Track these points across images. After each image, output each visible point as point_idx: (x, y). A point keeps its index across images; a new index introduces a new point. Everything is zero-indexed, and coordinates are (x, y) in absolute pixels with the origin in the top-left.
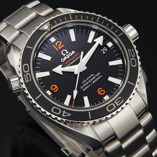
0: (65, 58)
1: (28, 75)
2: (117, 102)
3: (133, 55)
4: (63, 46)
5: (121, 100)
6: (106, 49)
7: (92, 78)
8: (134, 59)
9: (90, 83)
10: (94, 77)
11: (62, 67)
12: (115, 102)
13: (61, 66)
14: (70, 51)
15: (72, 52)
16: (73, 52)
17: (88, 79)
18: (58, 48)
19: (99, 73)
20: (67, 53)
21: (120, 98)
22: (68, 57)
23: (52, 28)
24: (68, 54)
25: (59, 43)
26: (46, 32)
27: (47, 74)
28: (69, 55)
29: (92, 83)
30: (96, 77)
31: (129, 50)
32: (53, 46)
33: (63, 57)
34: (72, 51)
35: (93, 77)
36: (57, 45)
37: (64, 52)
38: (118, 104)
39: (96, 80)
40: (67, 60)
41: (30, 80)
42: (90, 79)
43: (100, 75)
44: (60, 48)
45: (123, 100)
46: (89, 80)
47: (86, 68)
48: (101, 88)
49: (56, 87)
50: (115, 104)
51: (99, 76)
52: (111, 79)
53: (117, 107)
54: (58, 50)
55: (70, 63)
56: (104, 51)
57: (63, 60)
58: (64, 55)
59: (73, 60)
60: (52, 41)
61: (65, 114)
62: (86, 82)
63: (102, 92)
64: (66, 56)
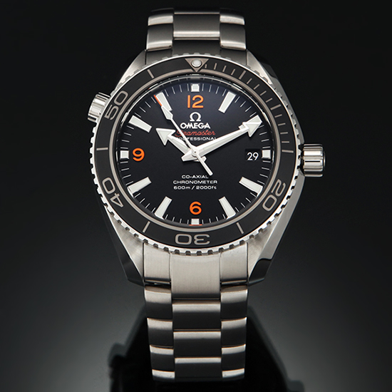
0: (190, 125)
1: (115, 110)
2: (198, 238)
3: (279, 193)
4: (202, 107)
5: (206, 239)
6: (256, 157)
7: (200, 180)
8: (276, 200)
9: (191, 185)
10: (204, 182)
11: (173, 135)
12: (196, 237)
13: (173, 131)
14: (204, 121)
15: (205, 124)
16: (207, 126)
17: (194, 177)
18: (191, 105)
19: (216, 182)
20: (198, 120)
21: (208, 236)
22: (195, 128)
23: (202, 71)
24: (199, 122)
25: (200, 99)
26: (191, 70)
27: (147, 128)
28: (199, 126)
29: (195, 187)
30: (207, 185)
31: (279, 181)
32: (189, 96)
33: (188, 121)
34: (207, 124)
35: (203, 179)
36: (194, 99)
38: (198, 242)
39: (204, 188)
40: (190, 130)
41: (112, 119)
42: (198, 179)
43: (214, 185)
44: (194, 106)
45: (208, 242)
46: (194, 179)
48: (200, 204)
49: (142, 154)
50: (193, 240)
51: (211, 185)
52: (224, 202)
53: (193, 246)
54: (189, 107)
55: (190, 137)
56: (252, 157)
57: (183, 126)
58: (192, 120)
59: (197, 136)
60: (193, 90)
61: (116, 200)
62: (189, 180)
63: (196, 210)
64: (193, 123)
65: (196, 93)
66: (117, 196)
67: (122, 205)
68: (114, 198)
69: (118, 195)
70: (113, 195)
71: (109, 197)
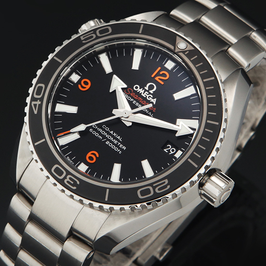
0: (141, 91)
1: (92, 37)
2: (70, 178)
4: (163, 83)
5: (75, 184)
6: (172, 153)
7: (115, 138)
9: (104, 137)
10: (116, 142)
11: (122, 89)
12: (69, 176)
13: (125, 86)
14: (155, 95)
15: (153, 98)
16: (154, 101)
17: (112, 132)
18: (156, 76)
19: (124, 148)
20: (151, 92)
21: (78, 183)
22: (144, 95)
24: (150, 93)
25: (166, 76)
26: (172, 47)
27: (108, 68)
28: (148, 96)
29: (106, 141)
30: (116, 145)
31: (166, 181)
32: (159, 68)
33: (142, 87)
34: (155, 99)
35: (117, 139)
36: (161, 73)
37: (151, 87)
38: (68, 182)
39: (112, 146)
40: (139, 94)
41: (84, 42)
42: (113, 136)
43: (121, 149)
44: (157, 78)
45: (75, 188)
46: (110, 134)
47: (129, 124)
48: (98, 156)
49: (88, 87)
50: (65, 178)
51: (119, 148)
52: (117, 168)
53: (61, 182)
54: (153, 76)
55: (135, 100)
56: (169, 150)
57: (137, 88)
58: (147, 88)
59: (140, 103)
60: (166, 66)
61: (35, 105)
62: (106, 132)
63: (91, 158)
64: (146, 90)
65: (166, 70)
66: (38, 103)
67: (36, 112)
68: (35, 103)
69: (40, 103)
70: (36, 100)
71: (33, 99)
